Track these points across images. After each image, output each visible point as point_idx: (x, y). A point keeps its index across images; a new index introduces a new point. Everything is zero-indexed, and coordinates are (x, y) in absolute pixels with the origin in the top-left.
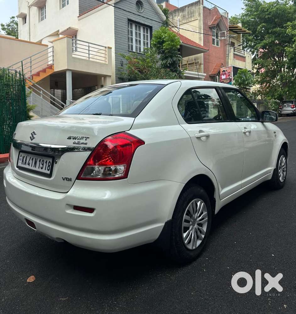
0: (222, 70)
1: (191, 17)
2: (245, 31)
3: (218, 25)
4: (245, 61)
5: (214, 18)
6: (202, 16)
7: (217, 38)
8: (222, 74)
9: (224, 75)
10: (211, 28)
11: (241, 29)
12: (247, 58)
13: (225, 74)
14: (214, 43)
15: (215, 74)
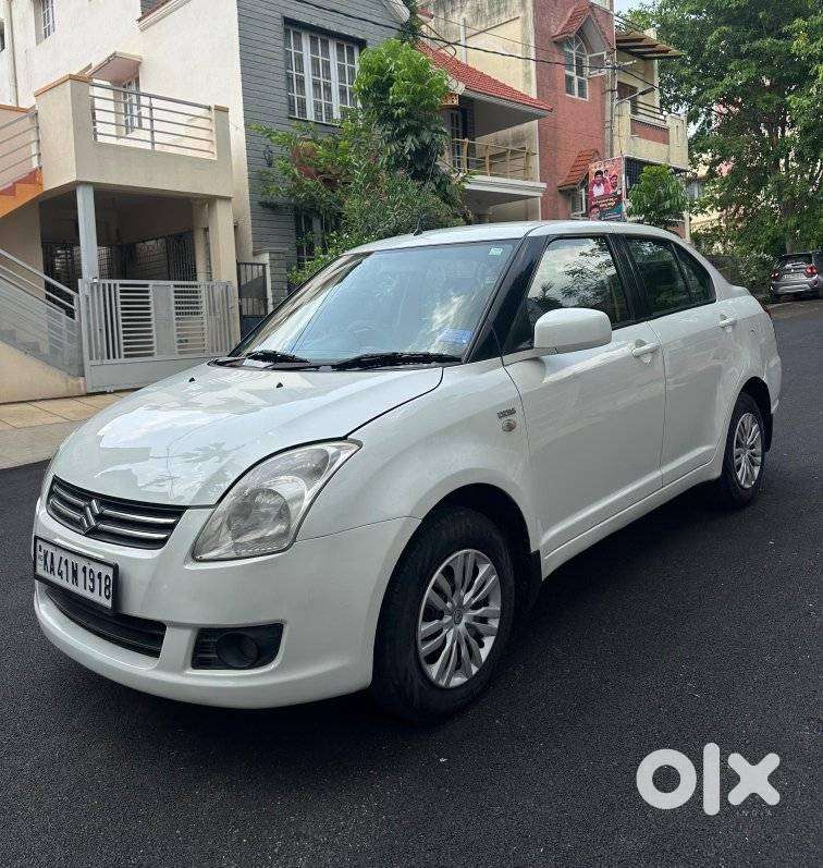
0: (595, 170)
1: (499, 10)
2: (667, 51)
3: (581, 33)
4: (666, 141)
5: (569, 14)
6: (531, 8)
7: (580, 72)
8: (594, 182)
9: (598, 185)
10: (559, 44)
11: (654, 46)
12: (673, 132)
13: (604, 181)
14: (570, 91)
15: (575, 184)
